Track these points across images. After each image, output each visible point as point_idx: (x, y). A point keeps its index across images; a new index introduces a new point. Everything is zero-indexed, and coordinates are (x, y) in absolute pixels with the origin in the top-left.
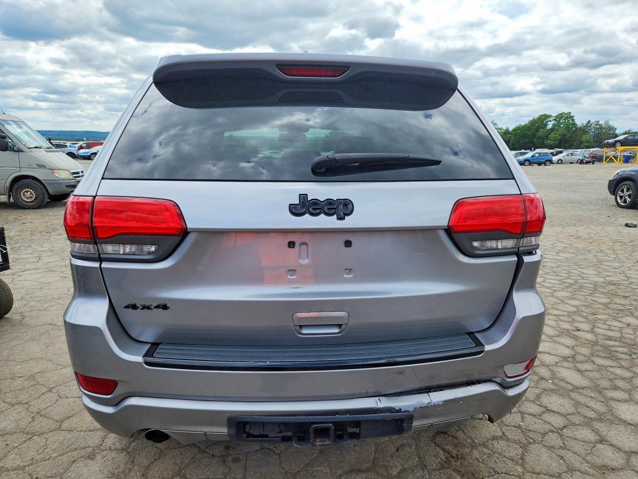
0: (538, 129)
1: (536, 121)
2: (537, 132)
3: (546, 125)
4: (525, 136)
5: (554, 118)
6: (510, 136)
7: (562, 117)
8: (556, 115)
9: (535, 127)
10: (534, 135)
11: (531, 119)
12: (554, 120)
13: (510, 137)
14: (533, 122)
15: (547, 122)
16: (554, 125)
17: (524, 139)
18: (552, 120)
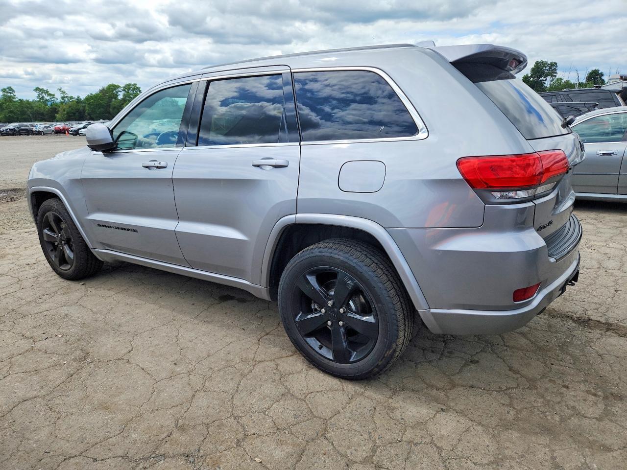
0: (110, 98)
1: (106, 91)
2: (110, 102)
3: (117, 96)
4: (100, 106)
5: (122, 88)
6: (83, 105)
7: (130, 88)
8: (124, 86)
9: (107, 97)
10: (108, 106)
11: (101, 88)
12: (123, 90)
13: (84, 107)
14: (103, 91)
15: (117, 92)
16: (124, 95)
17: (99, 108)
18: (121, 90)
